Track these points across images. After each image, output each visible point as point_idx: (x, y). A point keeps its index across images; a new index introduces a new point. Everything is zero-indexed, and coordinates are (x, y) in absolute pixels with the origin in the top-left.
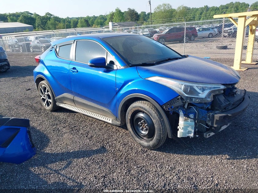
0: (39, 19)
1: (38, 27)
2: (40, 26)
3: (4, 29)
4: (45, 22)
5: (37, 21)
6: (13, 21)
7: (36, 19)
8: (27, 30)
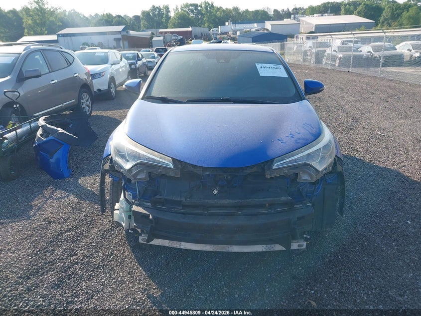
0: (389, 9)
1: (383, 22)
2: (386, 22)
3: (329, 26)
4: (398, 14)
5: (384, 13)
6: (349, 12)
7: (384, 9)
8: (363, 27)
